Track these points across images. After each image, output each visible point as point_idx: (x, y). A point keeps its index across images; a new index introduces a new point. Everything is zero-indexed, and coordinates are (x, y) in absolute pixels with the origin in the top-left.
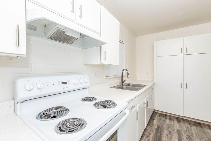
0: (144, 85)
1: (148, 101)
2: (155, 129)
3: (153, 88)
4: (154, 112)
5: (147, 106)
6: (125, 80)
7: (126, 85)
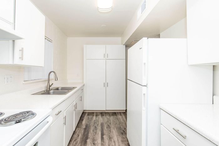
0: (74, 88)
1: (76, 103)
2: (83, 129)
3: (82, 90)
4: (83, 113)
5: (76, 108)
6: (52, 84)
7: (53, 90)
